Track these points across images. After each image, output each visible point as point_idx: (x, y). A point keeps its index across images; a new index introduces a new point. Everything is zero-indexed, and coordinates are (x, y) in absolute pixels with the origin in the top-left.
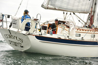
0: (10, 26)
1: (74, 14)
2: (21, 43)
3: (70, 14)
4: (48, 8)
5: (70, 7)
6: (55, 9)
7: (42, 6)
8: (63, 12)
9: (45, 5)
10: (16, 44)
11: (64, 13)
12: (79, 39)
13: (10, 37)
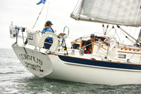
0: (26, 43)
1: (119, 27)
2: (39, 65)
3: (113, 27)
4: (79, 19)
5: (112, 17)
6: (90, 20)
7: (72, 16)
8: (102, 24)
9: (76, 14)
10: (33, 67)
11: (103, 26)
12: (123, 61)
13: (26, 57)
